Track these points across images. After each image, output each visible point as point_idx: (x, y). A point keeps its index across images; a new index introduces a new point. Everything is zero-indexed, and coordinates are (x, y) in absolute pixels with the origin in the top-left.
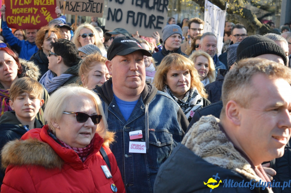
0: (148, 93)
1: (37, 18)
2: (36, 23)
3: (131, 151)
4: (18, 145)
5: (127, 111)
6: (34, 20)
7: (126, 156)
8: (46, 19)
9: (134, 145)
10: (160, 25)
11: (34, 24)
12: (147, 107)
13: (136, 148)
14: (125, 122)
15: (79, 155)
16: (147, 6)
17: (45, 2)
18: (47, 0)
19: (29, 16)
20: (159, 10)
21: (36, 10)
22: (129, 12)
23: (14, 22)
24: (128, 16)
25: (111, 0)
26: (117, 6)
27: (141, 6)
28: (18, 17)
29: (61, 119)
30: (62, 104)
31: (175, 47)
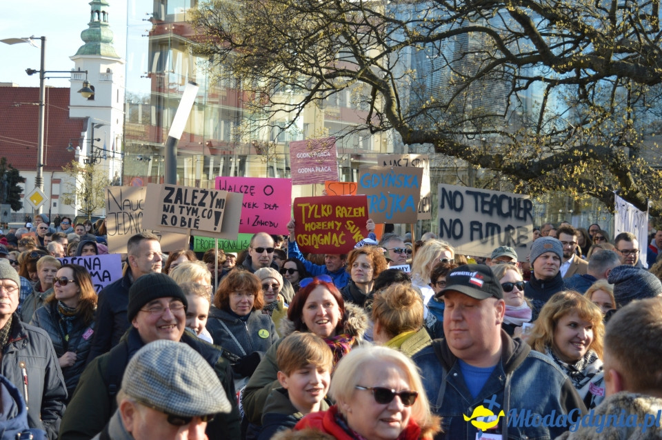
1: (340, 236)
2: (339, 244)
5: (476, 382)
6: (337, 240)
8: (354, 238)
10: (523, 241)
11: (337, 245)
12: (509, 378)
14: (471, 400)
16: (500, 212)
17: (352, 213)
18: (355, 210)
19: (329, 234)
20: (518, 217)
21: (339, 224)
22: (473, 223)
23: (308, 243)
24: (472, 230)
25: (443, 206)
26: (454, 215)
27: (490, 213)
28: (314, 236)
29: (353, 397)
30: (354, 375)
31: (546, 273)
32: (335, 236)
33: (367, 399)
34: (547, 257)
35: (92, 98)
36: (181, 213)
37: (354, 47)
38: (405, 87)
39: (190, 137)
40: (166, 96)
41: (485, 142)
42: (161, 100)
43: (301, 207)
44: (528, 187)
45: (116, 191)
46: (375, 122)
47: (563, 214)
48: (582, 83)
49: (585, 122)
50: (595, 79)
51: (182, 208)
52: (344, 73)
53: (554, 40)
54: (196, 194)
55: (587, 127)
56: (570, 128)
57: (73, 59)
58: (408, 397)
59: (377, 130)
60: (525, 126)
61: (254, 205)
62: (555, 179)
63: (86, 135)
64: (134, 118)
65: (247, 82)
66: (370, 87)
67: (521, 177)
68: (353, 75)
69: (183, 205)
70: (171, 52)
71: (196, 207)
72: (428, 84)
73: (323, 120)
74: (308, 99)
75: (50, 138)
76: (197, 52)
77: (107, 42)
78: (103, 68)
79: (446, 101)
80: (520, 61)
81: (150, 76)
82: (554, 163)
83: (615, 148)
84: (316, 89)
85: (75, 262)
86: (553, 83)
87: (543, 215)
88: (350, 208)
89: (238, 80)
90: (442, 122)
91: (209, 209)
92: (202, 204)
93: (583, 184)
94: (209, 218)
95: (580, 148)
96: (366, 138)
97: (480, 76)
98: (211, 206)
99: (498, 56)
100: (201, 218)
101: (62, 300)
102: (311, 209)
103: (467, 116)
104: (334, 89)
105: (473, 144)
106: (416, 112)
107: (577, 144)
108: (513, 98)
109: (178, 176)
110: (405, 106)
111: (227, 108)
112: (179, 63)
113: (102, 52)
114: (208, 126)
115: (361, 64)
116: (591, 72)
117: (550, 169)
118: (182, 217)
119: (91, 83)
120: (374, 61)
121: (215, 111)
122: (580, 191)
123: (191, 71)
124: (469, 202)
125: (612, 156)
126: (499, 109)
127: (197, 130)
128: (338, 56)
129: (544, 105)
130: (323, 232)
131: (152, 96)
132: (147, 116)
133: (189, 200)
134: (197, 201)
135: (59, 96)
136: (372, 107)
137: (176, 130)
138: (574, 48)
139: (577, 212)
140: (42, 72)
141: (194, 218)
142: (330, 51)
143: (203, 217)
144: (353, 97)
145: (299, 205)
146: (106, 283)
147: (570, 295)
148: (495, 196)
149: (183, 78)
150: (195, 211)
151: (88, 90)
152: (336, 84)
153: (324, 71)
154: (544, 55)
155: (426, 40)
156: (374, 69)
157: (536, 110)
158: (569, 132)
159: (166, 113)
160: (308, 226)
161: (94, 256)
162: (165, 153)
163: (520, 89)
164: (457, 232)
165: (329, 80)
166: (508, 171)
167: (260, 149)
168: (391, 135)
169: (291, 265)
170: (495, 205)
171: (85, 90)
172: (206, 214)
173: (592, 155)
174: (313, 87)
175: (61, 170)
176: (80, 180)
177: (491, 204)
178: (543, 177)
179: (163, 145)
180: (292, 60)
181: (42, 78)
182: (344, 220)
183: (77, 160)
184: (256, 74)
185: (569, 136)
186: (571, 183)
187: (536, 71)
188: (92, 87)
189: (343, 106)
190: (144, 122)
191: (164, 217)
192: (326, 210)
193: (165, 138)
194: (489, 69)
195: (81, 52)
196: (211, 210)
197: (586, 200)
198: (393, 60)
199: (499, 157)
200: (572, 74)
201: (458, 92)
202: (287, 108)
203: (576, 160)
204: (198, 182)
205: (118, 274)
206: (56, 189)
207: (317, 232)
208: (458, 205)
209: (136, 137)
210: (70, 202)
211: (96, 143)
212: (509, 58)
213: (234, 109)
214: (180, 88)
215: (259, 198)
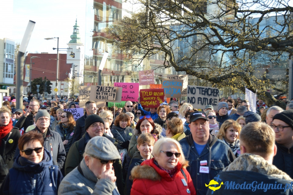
0: (211, 140)
3: (201, 171)
4: (138, 169)
5: (200, 150)
6: (154, 103)
7: (198, 174)
8: (160, 102)
9: (202, 168)
10: (215, 103)
11: (154, 105)
12: (210, 148)
13: (203, 170)
14: (198, 156)
15: (169, 173)
16: (208, 94)
17: (159, 94)
18: (160, 93)
19: (152, 101)
20: (214, 95)
21: (155, 98)
22: (199, 98)
23: (145, 104)
24: (198, 100)
25: (189, 93)
26: (192, 96)
27: (204, 94)
28: (147, 102)
29: (159, 155)
30: (160, 147)
31: (223, 114)
32: (153, 102)
33: (164, 155)
34: (224, 109)
35: (74, 57)
36: (102, 95)
37: (159, 40)
38: (176, 53)
39: (106, 69)
40: (98, 56)
41: (202, 71)
42: (96, 57)
43: (142, 93)
44: (217, 86)
45: (82, 87)
46: (166, 64)
47: (229, 94)
48: (234, 51)
49: (235, 64)
50: (239, 50)
51: (102, 93)
52: (156, 48)
53: (225, 37)
54: (107, 88)
55: (236, 66)
56: (230, 66)
57: (68, 44)
58: (177, 155)
59: (167, 67)
60: (216, 65)
61: (127, 92)
62: (226, 83)
63: (72, 69)
64: (87, 64)
65: (124, 51)
66: (165, 53)
67: (214, 82)
68: (159, 49)
69: (103, 92)
70: (100, 42)
71: (107, 93)
72: (184, 52)
73: (149, 64)
74: (144, 57)
75: (60, 71)
76: (108, 42)
77: (78, 39)
78: (77, 47)
79: (190, 57)
80: (214, 44)
81: (93, 50)
82: (225, 77)
83: (245, 73)
84: (147, 54)
85: (69, 110)
86: (225, 51)
87: (222, 95)
88: (158, 93)
89: (122, 51)
90: (188, 64)
91: (111, 93)
92: (109, 91)
93: (235, 84)
94: (111, 96)
95: (234, 73)
96: (163, 69)
97: (201, 49)
98: (112, 92)
99: (207, 42)
100: (109, 96)
101: (64, 123)
102: (145, 93)
103: (196, 62)
104: (153, 54)
105: (199, 71)
106: (180, 61)
107: (233, 71)
108: (212, 56)
109: (102, 82)
110: (176, 59)
111: (118, 60)
112: (102, 45)
113: (77, 42)
114: (111, 66)
115: (162, 45)
116: (237, 48)
117: (224, 80)
118: (103, 96)
119: (73, 52)
120: (166, 44)
121: (114, 61)
122: (234, 87)
123: (106, 48)
124: (198, 91)
125: (244, 75)
126: (207, 60)
127: (108, 67)
128: (154, 43)
129: (222, 59)
130: (150, 101)
131: (93, 56)
132: (92, 63)
133: (105, 90)
134: (107, 91)
135: (63, 56)
136: (165, 59)
137: (101, 67)
138: (231, 40)
139: (233, 94)
140: (58, 49)
141: (106, 96)
142: (152, 41)
143: (110, 96)
144: (159, 56)
145: (141, 92)
146: (78, 117)
147: (230, 121)
148: (206, 89)
149: (104, 50)
150: (107, 94)
151: (73, 55)
152: (153, 52)
153: (150, 48)
154: (222, 42)
155: (183, 37)
156: (166, 47)
157: (219, 60)
158: (230, 68)
159: (98, 62)
160: (145, 99)
161: (75, 109)
162: (98, 75)
163: (214, 53)
164: (193, 101)
165: (151, 51)
166: (210, 80)
167: (129, 73)
168: (172, 69)
169: (139, 111)
170: (206, 92)
171: (72, 54)
172: (110, 95)
173: (238, 75)
174: (146, 53)
175: (64, 81)
176: (70, 84)
177: (205, 91)
178: (221, 82)
179: (97, 72)
180: (139, 44)
181: (58, 51)
182: (156, 97)
183: (69, 77)
184: (127, 49)
185: (230, 69)
186: (231, 84)
187: (219, 47)
188: (74, 54)
189: (156, 59)
190: (91, 65)
191: (97, 96)
192: (150, 93)
193: (98, 70)
194: (203, 47)
195: (70, 42)
196: (112, 93)
197: (236, 90)
198: (172, 44)
199: (207, 76)
200: (231, 48)
201: (194, 54)
202: (138, 60)
203: (233, 76)
204: (108, 84)
205: (82, 114)
206: (62, 87)
207: (148, 101)
208: (194, 92)
209: (88, 70)
210: (67, 91)
211: (75, 72)
212: (211, 43)
213: (120, 60)
214: (103, 54)
215: (128, 89)
